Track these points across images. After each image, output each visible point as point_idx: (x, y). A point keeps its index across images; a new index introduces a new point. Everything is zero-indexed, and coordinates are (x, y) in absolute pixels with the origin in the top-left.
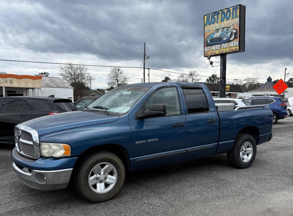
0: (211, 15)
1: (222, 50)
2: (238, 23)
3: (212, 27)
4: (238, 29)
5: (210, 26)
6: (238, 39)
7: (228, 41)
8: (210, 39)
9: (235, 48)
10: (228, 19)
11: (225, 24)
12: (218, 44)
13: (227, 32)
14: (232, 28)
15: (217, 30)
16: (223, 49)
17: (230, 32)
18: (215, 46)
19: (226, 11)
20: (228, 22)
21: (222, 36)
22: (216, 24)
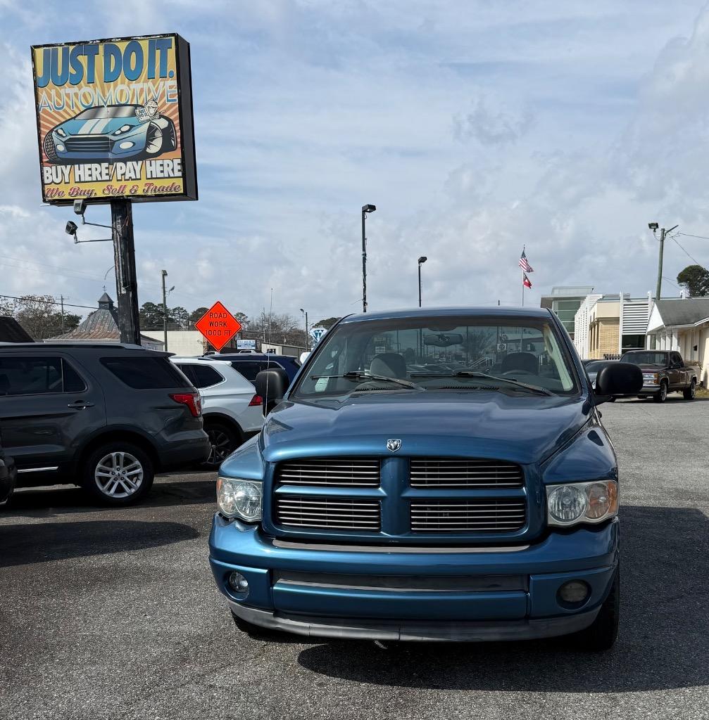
0: (60, 49)
1: (116, 185)
2: (172, 96)
3: (68, 95)
4: (175, 119)
5: (62, 91)
6: (178, 153)
7: (141, 155)
8: (64, 140)
9: (167, 183)
10: (133, 77)
11: (122, 91)
12: (99, 161)
13: (133, 121)
14: (152, 111)
15: (94, 111)
16: (124, 183)
17: (146, 126)
18: (88, 166)
19: (123, 46)
20: (134, 85)
21: (114, 135)
22: (85, 89)
